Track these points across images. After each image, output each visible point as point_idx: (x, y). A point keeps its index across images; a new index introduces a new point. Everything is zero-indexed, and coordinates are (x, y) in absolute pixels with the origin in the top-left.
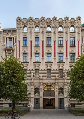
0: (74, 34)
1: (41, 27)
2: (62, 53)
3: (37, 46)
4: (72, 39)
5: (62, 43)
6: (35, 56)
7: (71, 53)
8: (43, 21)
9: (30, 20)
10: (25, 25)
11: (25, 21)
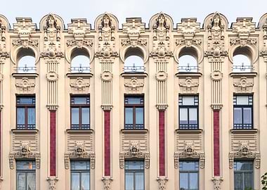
0: (249, 81)
1: (98, 55)
2: (197, 160)
3: (82, 129)
4: (243, 101)
5: (193, 118)
6: (72, 171)
7: (236, 160)
8: (107, 29)
9: (48, 25)
10: (26, 45)
11: (25, 31)
